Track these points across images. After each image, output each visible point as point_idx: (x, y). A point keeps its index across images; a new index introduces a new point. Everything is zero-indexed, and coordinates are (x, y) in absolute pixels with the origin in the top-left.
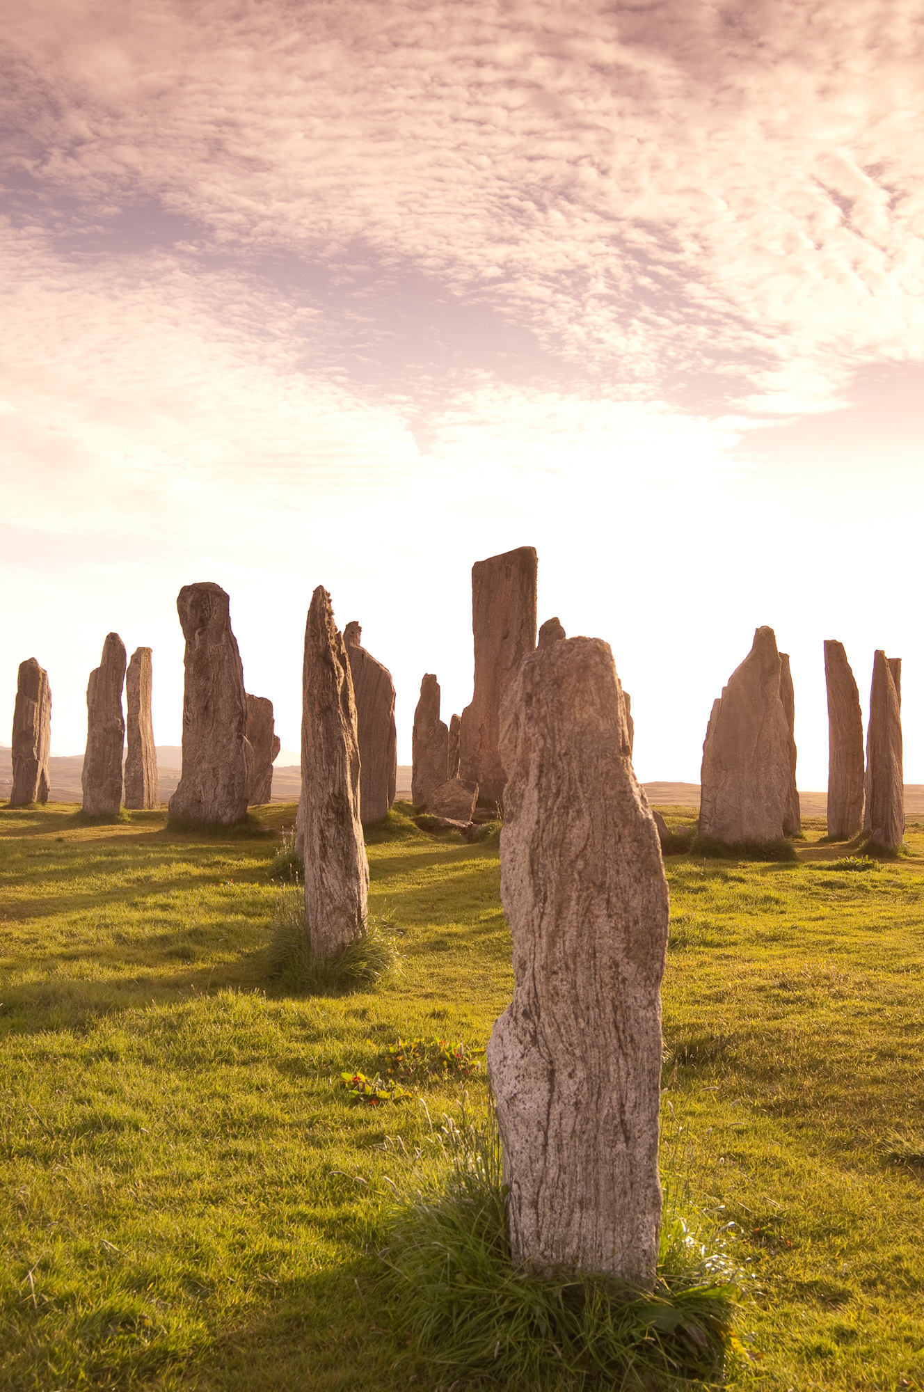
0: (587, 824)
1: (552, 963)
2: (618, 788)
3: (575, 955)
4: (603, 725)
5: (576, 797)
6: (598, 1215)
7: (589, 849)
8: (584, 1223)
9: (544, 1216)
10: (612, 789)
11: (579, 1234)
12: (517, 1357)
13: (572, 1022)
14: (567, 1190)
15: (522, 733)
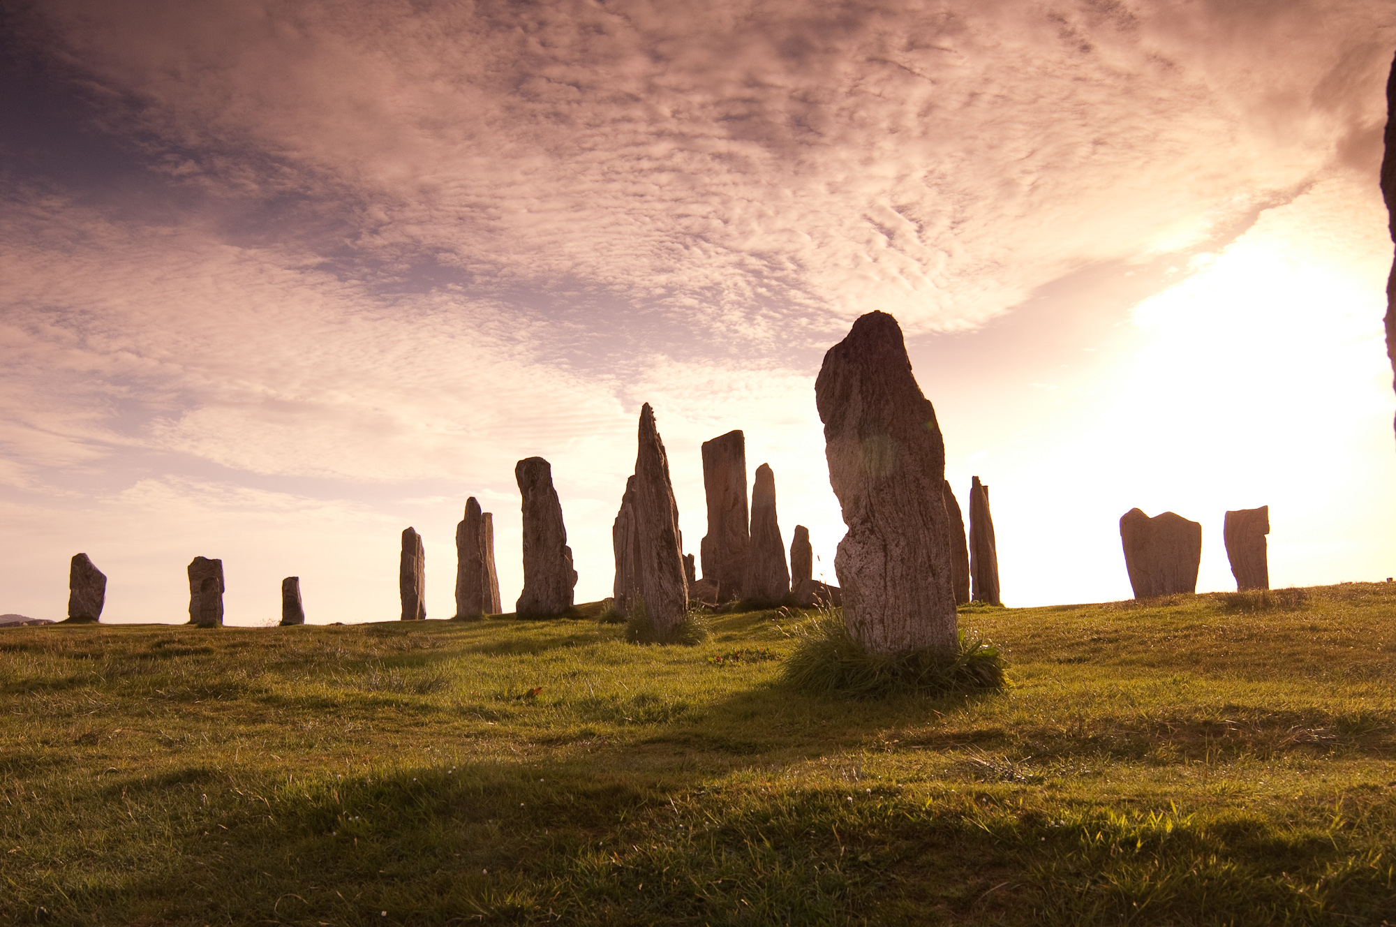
0: (892, 407)
1: (879, 485)
3: (893, 478)
4: (896, 353)
5: (884, 394)
6: (921, 619)
7: (895, 420)
8: (913, 625)
9: (888, 626)
10: (904, 387)
11: (910, 632)
13: (894, 515)
15: (840, 379)
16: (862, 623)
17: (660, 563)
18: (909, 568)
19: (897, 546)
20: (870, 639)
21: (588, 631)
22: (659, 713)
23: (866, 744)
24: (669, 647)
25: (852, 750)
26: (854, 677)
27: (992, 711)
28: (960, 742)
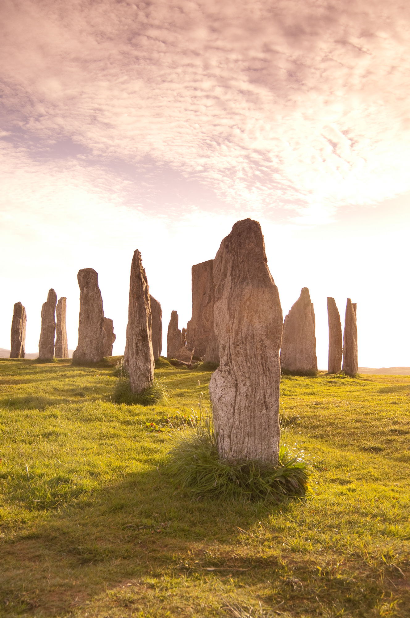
0: (251, 288)
1: (237, 342)
2: (263, 273)
3: (246, 338)
4: (257, 250)
5: (246, 278)
6: (255, 438)
7: (251, 297)
8: (250, 442)
9: (233, 440)
10: (261, 274)
11: (247, 447)
12: (224, 488)
13: (245, 364)
14: (243, 429)
15: (223, 262)
16: (218, 434)
17: (137, 350)
18: (251, 402)
20: (221, 447)
23: (175, 561)
24: (131, 407)
25: (159, 570)
26: (203, 477)
27: (284, 526)
28: (243, 568)
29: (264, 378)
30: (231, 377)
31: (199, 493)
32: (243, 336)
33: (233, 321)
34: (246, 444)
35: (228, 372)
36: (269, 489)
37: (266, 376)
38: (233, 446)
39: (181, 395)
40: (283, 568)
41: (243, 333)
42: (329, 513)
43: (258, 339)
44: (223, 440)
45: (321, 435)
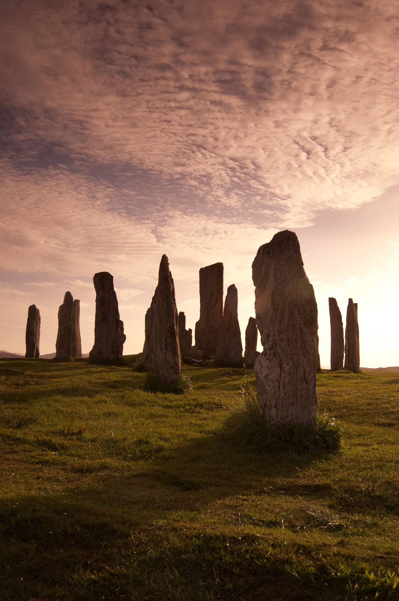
0: (291, 287)
1: (280, 330)
2: (300, 275)
3: (288, 327)
4: (295, 256)
5: (287, 278)
6: (298, 407)
8: (293, 410)
9: (280, 409)
11: (291, 414)
13: (288, 348)
14: (287, 400)
15: (264, 265)
16: (265, 405)
17: (166, 345)
18: (293, 378)
19: (287, 365)
20: (269, 415)
21: (125, 377)
22: (147, 453)
23: (254, 488)
24: (167, 395)
25: (245, 492)
26: (257, 438)
27: (329, 468)
28: (306, 491)
29: (304, 359)
30: (276, 358)
31: (256, 449)
32: (286, 326)
33: (277, 313)
34: (290, 412)
35: (273, 354)
36: (312, 446)
37: (305, 357)
38: (280, 414)
39: (202, 387)
40: (336, 490)
41: (285, 323)
42: (361, 461)
43: (298, 328)
44: (271, 409)
45: (339, 415)
